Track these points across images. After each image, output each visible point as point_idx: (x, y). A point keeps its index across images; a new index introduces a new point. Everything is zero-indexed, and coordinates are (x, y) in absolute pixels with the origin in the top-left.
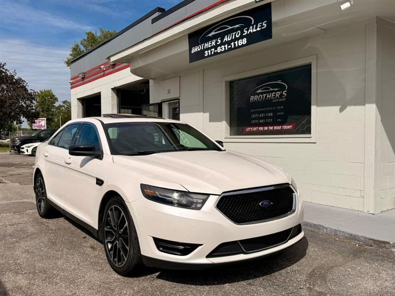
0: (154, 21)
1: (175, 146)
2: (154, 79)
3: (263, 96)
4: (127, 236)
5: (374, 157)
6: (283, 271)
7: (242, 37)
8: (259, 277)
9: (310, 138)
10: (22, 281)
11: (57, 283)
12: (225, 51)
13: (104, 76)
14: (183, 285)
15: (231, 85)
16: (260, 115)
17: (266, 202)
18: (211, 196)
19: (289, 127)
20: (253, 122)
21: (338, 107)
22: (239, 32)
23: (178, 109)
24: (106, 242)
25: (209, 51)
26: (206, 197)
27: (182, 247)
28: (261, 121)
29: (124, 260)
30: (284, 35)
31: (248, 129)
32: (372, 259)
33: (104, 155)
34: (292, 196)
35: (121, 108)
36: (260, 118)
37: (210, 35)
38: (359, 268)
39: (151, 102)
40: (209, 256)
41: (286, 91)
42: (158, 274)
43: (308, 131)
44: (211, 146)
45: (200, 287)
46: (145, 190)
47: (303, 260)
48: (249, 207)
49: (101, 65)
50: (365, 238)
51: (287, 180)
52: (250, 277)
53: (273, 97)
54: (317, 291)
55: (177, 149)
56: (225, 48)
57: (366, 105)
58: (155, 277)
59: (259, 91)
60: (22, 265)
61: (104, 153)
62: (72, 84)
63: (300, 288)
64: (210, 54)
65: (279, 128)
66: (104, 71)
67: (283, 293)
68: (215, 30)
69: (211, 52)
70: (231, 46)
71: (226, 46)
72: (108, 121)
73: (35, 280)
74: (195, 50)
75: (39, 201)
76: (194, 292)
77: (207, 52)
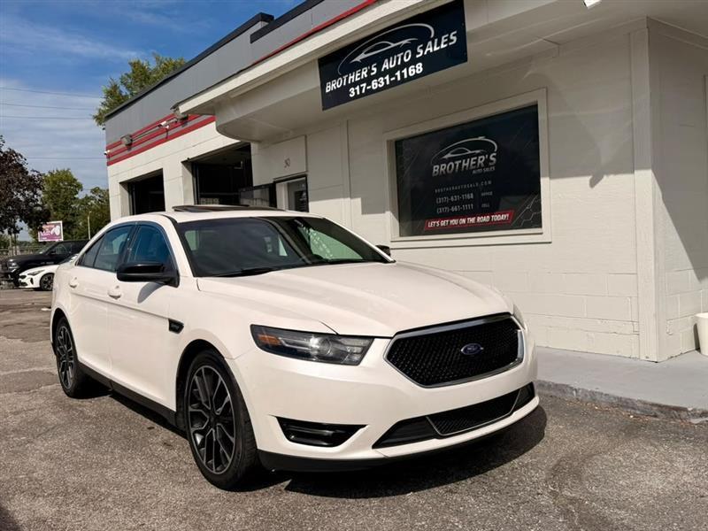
0: (254, 38)
1: (304, 257)
2: (258, 142)
3: (455, 165)
4: (229, 419)
5: (653, 261)
6: (507, 466)
7: (414, 61)
8: (465, 479)
9: (541, 234)
10: (45, 508)
11: (108, 509)
12: (386, 87)
13: (167, 139)
14: (334, 499)
15: (398, 146)
16: (452, 199)
17: (471, 348)
18: (376, 340)
19: (503, 217)
20: (440, 210)
21: (587, 179)
22: (409, 51)
23: (304, 194)
24: (192, 432)
25: (358, 88)
26: (367, 341)
27: (328, 432)
28: (454, 209)
29: (227, 461)
30: (489, 55)
31: (431, 224)
32: (658, 439)
33: (181, 278)
34: (517, 334)
35: (202, 196)
36: (451, 204)
37: (358, 59)
38: (637, 455)
39: (255, 183)
40: (376, 445)
41: (495, 154)
42: (287, 483)
43: (536, 222)
44: (369, 255)
45: (362, 502)
46: (260, 336)
47: (540, 445)
48: (444, 357)
49: (162, 121)
50: (645, 403)
51: (506, 307)
52: (449, 479)
53: (474, 165)
54: (567, 497)
55: (308, 262)
56: (385, 81)
57: (636, 172)
58: (283, 489)
59: (449, 155)
60: (41, 481)
61: (181, 274)
62: (109, 156)
63: (538, 494)
64: (358, 93)
65: (485, 219)
66: (167, 130)
67: (509, 504)
68: (366, 50)
69: (361, 89)
70: (396, 77)
71: (387, 77)
72: (183, 218)
73: (67, 505)
74: (330, 87)
75: (63, 368)
76: (354, 510)
77: (353, 89)
